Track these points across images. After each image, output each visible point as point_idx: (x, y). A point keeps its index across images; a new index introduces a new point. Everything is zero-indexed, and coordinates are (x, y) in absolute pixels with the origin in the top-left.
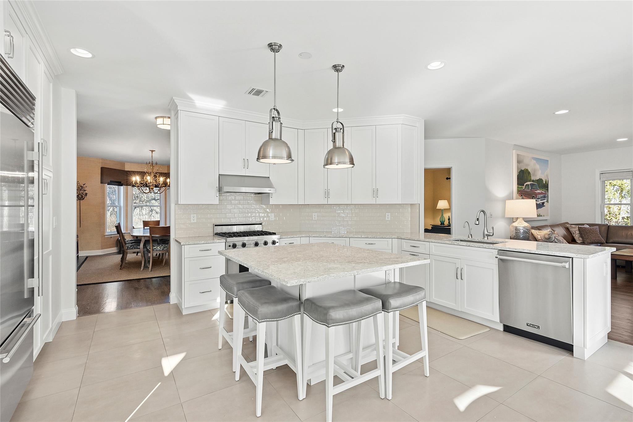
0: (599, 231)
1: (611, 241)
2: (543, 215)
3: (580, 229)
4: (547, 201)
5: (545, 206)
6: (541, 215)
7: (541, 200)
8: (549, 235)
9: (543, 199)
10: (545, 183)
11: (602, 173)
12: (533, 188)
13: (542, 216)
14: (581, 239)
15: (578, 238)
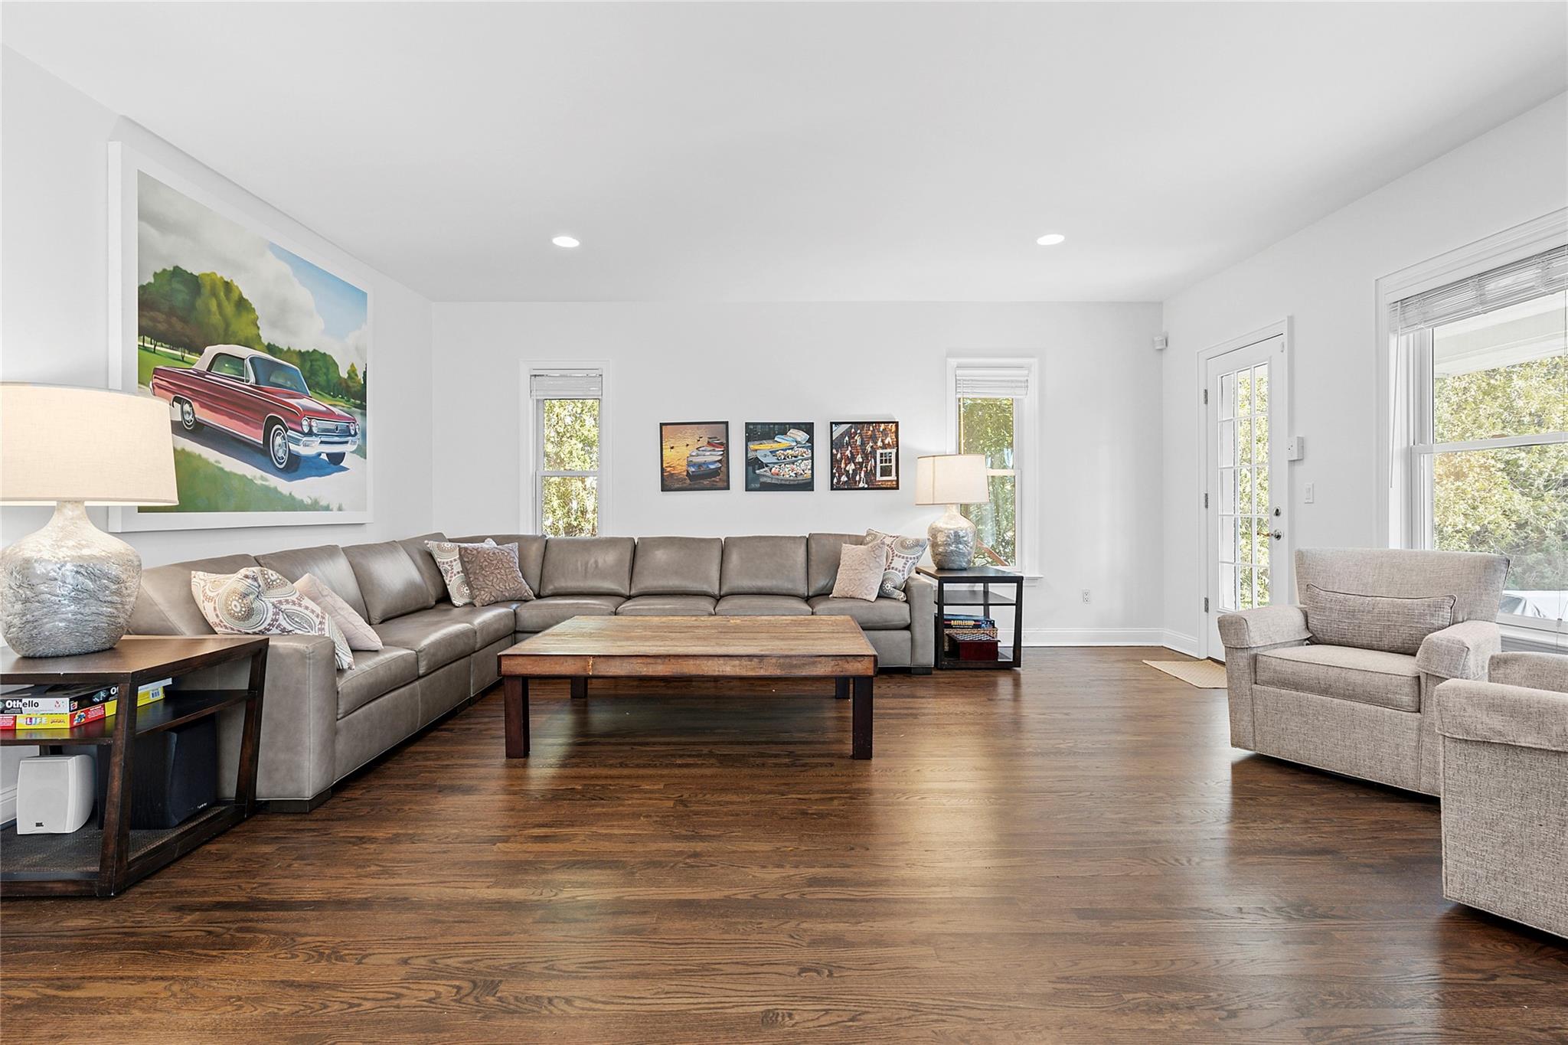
0: (517, 560)
1: (550, 588)
2: (335, 506)
3: (463, 555)
4: (361, 452)
5: (345, 469)
6: (323, 503)
7: (322, 442)
8: (245, 595)
9: (336, 439)
10: (349, 376)
11: (535, 376)
12: (273, 379)
13: (327, 508)
14: (466, 590)
15: (458, 589)
